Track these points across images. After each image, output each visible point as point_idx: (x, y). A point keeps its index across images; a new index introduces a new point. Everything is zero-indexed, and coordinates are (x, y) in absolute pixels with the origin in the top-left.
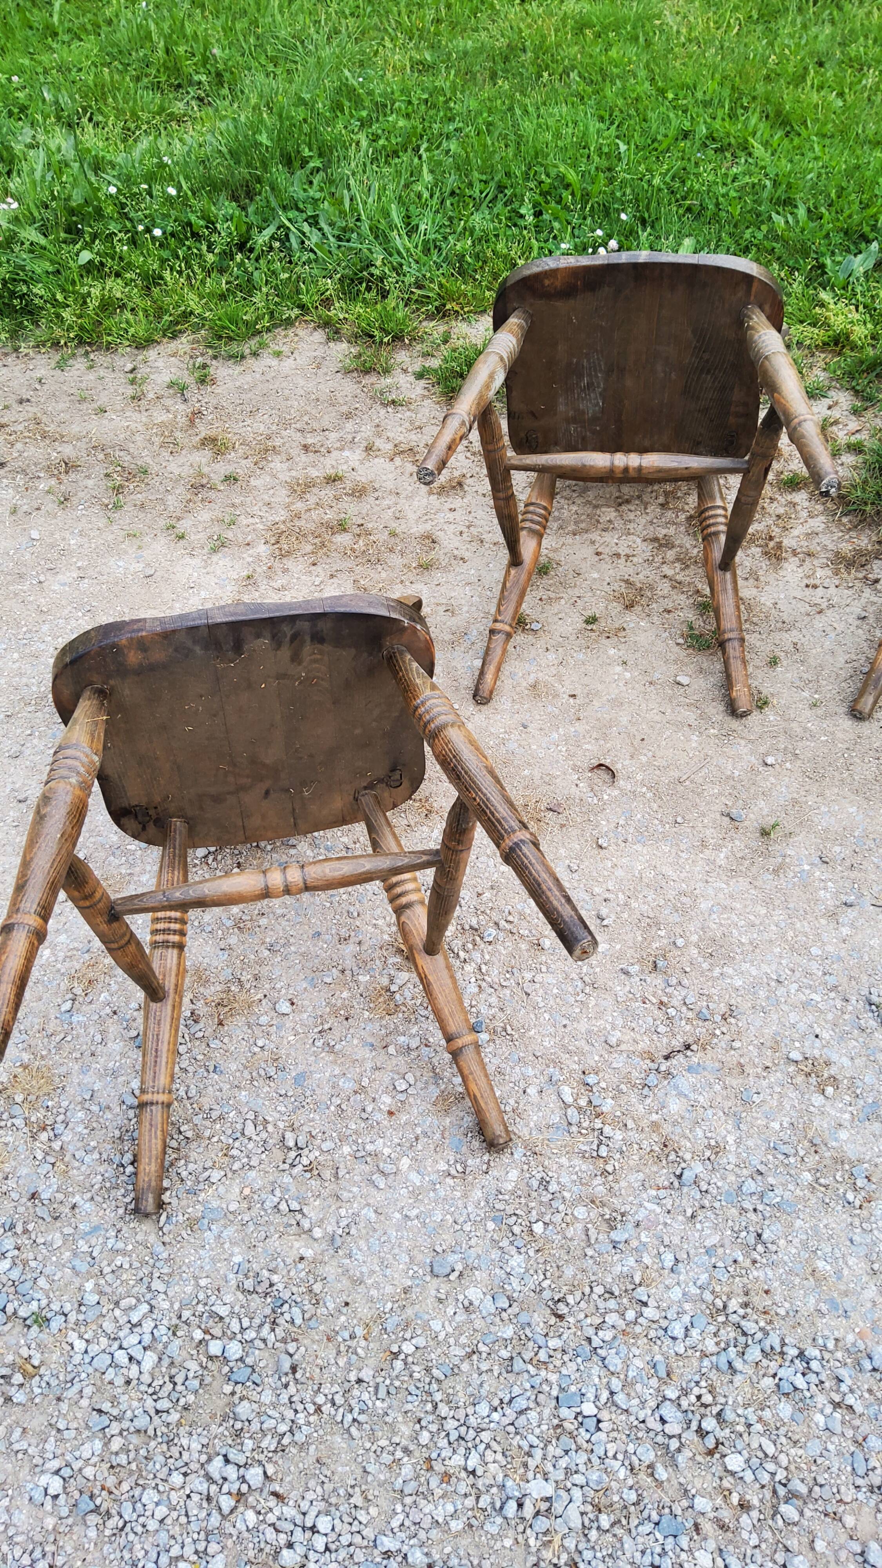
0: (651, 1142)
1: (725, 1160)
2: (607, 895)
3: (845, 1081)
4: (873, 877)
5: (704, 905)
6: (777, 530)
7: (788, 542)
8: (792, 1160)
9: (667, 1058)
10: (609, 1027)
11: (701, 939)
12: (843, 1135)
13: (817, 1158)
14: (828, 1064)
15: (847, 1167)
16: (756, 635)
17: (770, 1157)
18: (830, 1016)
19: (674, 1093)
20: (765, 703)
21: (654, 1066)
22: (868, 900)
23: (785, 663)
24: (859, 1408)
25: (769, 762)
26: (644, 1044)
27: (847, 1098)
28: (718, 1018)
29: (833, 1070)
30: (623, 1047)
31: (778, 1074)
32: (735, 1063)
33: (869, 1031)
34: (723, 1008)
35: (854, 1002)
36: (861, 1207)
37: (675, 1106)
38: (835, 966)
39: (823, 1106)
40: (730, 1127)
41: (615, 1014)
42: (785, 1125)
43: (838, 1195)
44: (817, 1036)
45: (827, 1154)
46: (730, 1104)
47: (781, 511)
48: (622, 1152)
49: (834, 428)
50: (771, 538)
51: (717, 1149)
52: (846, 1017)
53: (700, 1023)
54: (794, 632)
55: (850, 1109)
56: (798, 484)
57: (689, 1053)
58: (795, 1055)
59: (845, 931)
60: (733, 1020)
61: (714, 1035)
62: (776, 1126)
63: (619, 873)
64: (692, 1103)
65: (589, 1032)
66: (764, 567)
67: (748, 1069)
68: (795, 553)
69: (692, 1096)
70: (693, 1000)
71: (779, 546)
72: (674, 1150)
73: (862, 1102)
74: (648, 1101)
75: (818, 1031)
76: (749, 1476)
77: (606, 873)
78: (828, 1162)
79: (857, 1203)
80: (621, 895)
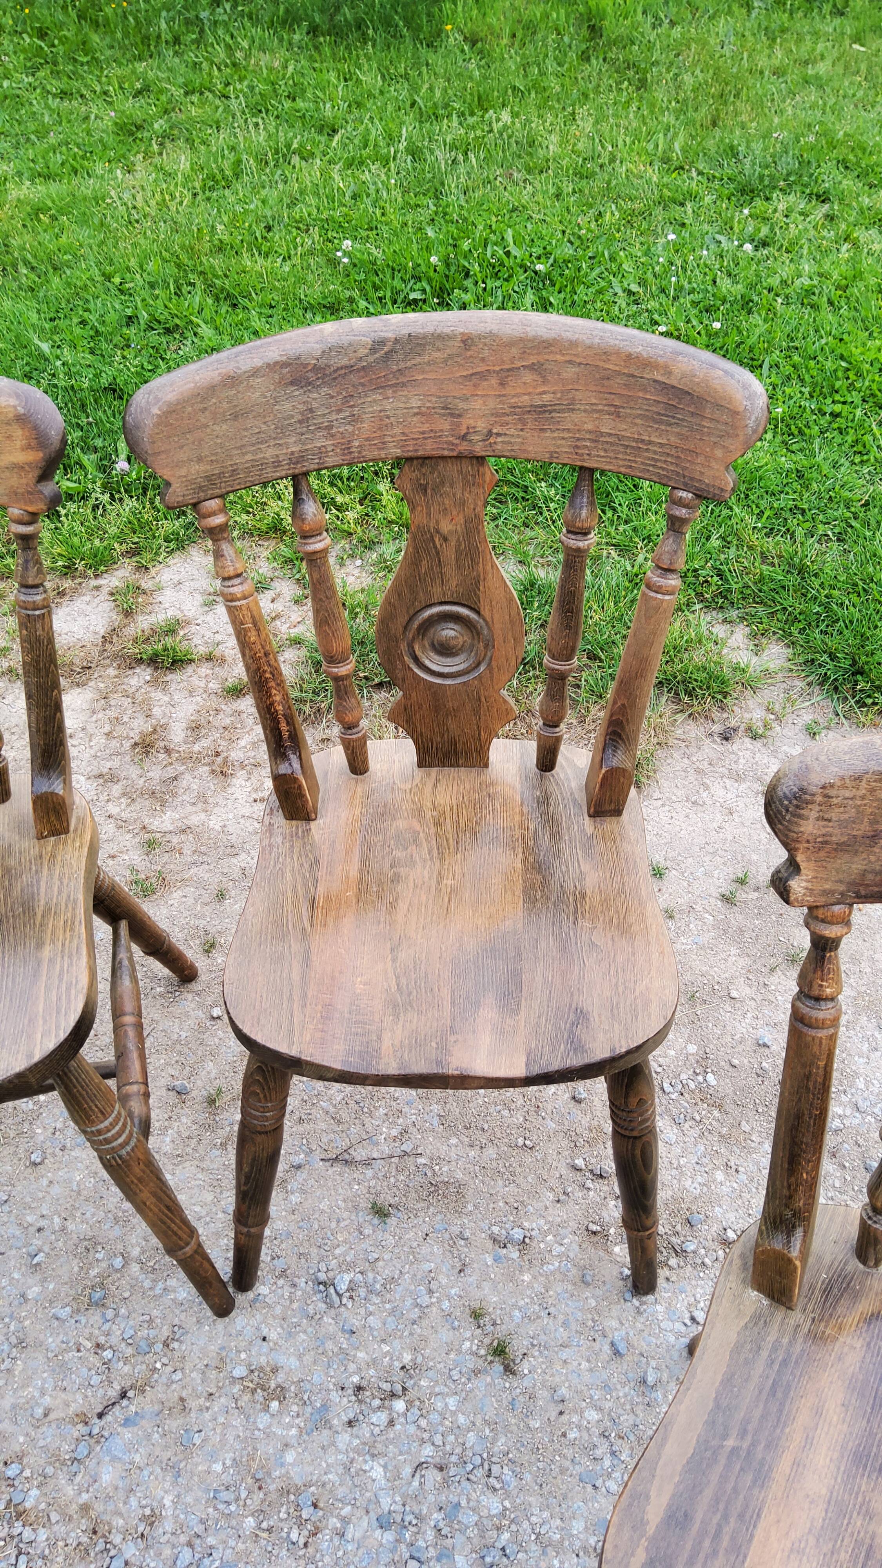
0: (77, 1534)
1: (161, 1531)
2: (42, 1223)
3: (293, 1388)
4: (323, 1126)
6: (223, 743)
7: (236, 755)
8: (233, 1508)
9: (100, 1416)
10: (37, 1394)
11: (143, 1252)
12: (290, 1457)
13: (261, 1495)
14: (275, 1370)
15: (292, 1497)
16: (205, 866)
17: (211, 1510)
18: (278, 1310)
19: (107, 1459)
20: (212, 946)
21: (84, 1430)
22: (318, 1154)
23: (233, 893)
25: (215, 1015)
26: (77, 1405)
27: (295, 1408)
28: (159, 1347)
29: (281, 1377)
30: (52, 1416)
31: (223, 1400)
32: (176, 1398)
33: (318, 1316)
34: (166, 1332)
35: (303, 1285)
36: (306, 1545)
37: (108, 1476)
38: (283, 1246)
39: (269, 1427)
40: (167, 1485)
41: (45, 1375)
42: (228, 1463)
43: (282, 1537)
44: (264, 1339)
45: (272, 1487)
46: (169, 1454)
47: (227, 721)
48: (44, 1557)
49: (278, 622)
50: (217, 754)
51: (152, 1520)
52: (295, 1306)
53: (140, 1358)
54: (243, 856)
55: (297, 1421)
56: (241, 690)
57: (125, 1402)
58: (241, 1371)
59: (295, 1198)
60: (175, 1345)
61: (155, 1369)
62: (218, 1467)
63: (56, 1190)
64: (128, 1466)
65: (14, 1407)
66: (212, 788)
67: (193, 1404)
68: (243, 766)
69: (126, 1458)
70: (132, 1332)
71: (225, 762)
72: (104, 1536)
73: (309, 1409)
74: (78, 1478)
75: (265, 1332)
77: (40, 1195)
78: (273, 1496)
79: (302, 1541)
80: (56, 1220)
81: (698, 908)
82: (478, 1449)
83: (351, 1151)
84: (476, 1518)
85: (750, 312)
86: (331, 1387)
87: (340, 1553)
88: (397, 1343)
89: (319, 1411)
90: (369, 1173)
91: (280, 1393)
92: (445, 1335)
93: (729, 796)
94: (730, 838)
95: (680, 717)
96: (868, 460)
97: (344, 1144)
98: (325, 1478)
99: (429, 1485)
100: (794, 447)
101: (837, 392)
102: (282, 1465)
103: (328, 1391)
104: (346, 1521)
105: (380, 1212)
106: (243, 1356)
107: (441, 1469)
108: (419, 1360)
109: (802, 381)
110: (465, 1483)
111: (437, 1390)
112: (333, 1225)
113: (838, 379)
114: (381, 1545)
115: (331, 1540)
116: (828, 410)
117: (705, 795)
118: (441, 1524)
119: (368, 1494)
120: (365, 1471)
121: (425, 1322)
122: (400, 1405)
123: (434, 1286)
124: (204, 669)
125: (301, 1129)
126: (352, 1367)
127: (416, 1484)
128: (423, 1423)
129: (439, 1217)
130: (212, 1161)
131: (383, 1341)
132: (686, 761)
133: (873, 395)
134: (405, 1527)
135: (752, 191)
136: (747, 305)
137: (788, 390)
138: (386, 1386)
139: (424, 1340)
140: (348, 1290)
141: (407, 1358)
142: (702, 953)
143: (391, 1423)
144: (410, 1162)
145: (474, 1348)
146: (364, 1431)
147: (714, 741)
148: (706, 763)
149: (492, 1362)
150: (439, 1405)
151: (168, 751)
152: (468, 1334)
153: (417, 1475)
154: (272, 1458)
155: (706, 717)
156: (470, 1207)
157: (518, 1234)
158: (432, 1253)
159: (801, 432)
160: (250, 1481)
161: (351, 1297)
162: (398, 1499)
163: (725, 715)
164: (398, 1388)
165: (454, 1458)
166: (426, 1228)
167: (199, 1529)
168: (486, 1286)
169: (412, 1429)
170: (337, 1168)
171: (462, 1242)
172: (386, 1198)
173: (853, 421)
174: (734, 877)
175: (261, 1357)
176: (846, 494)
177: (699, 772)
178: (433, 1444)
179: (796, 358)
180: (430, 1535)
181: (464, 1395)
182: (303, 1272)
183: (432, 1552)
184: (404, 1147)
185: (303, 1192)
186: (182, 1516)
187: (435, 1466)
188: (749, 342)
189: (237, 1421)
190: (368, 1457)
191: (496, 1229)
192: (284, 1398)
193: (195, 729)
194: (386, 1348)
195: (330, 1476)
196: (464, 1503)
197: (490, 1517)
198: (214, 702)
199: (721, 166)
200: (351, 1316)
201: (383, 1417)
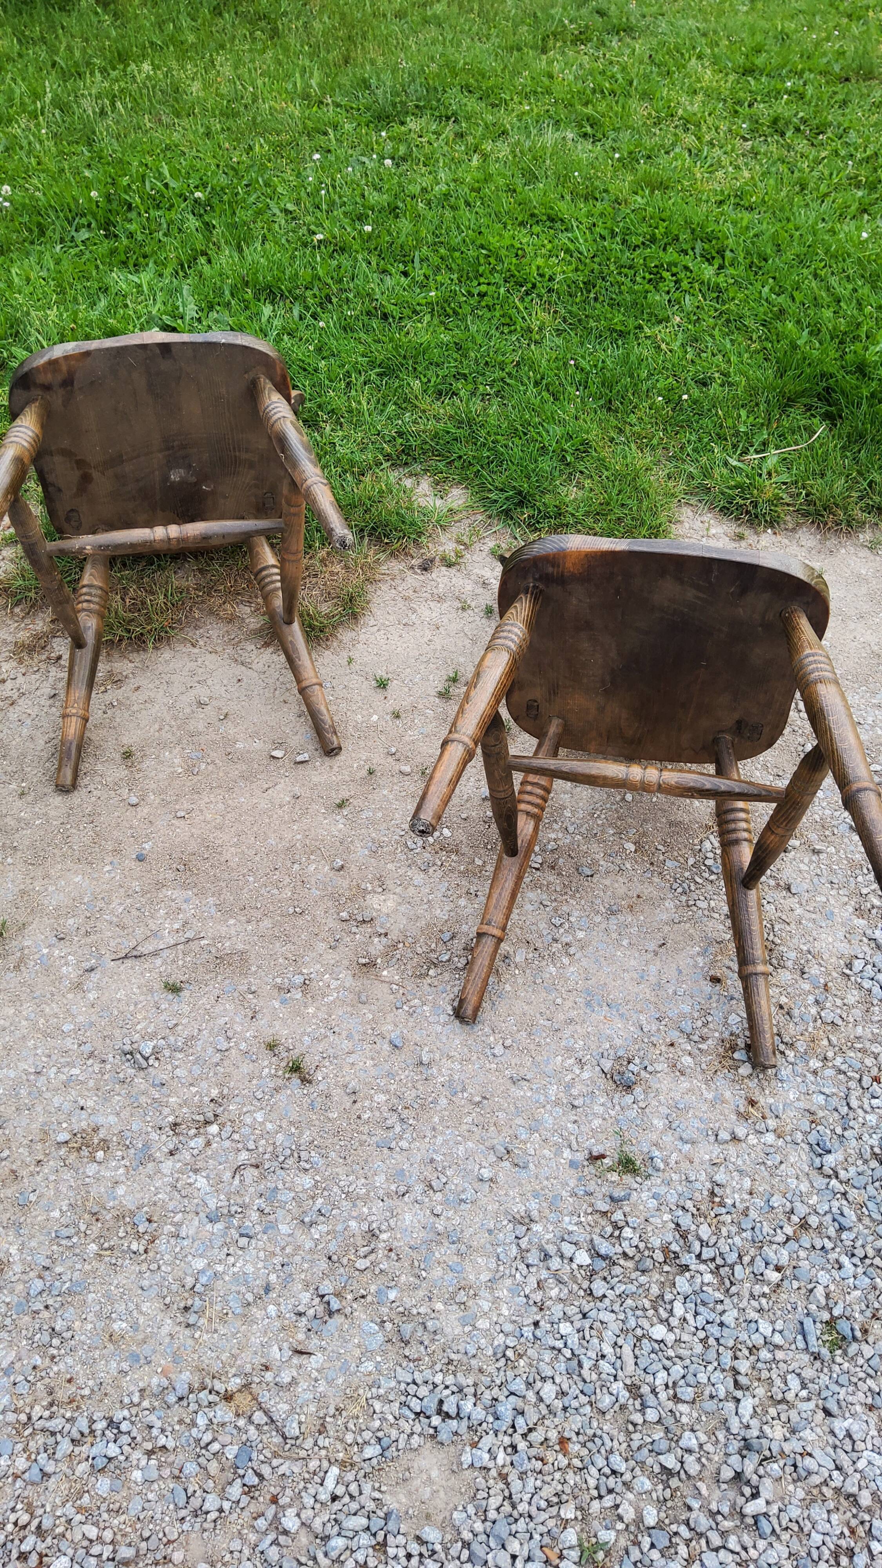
81: (420, 706)
82: (287, 1144)
83: (139, 948)
84: (292, 1194)
85: (397, 217)
86: (150, 1129)
87: (178, 1249)
88: (204, 1085)
89: (142, 1150)
90: (159, 962)
91: (105, 1145)
92: (246, 1068)
93: (434, 615)
94: (439, 648)
95: (382, 556)
96: (515, 330)
97: (132, 945)
98: (156, 1198)
99: (248, 1180)
100: (451, 326)
101: (481, 276)
102: (115, 1198)
103: (147, 1133)
104: (178, 1225)
105: (174, 989)
106: (64, 1125)
107: (257, 1167)
108: (226, 1092)
109: (450, 269)
110: (279, 1172)
111: (245, 1110)
112: (132, 1008)
113: (480, 265)
114: (213, 1234)
115: (168, 1242)
116: (476, 291)
117: (414, 617)
118: (263, 1206)
119: (196, 1201)
120: (190, 1184)
121: (226, 1063)
122: (214, 1129)
123: (230, 1034)
125: (89, 940)
126: (166, 1111)
127: (236, 1182)
128: (236, 1137)
129: (227, 982)
130: (8, 983)
131: (191, 1085)
132: (393, 591)
133: (512, 276)
134: (232, 1216)
135: (388, 117)
136: (393, 211)
137: (439, 278)
138: (201, 1118)
139: (228, 1075)
140: (152, 1054)
141: (214, 1093)
142: (428, 739)
143: (208, 1144)
144: (194, 945)
145: (273, 1071)
146: (186, 1156)
147: (416, 573)
148: (411, 592)
149: (289, 1078)
150: (248, 1120)
152: (266, 1063)
153: (237, 1176)
154: (105, 1196)
155: (406, 554)
156: (254, 969)
157: (298, 980)
158: (225, 1010)
159: (455, 313)
160: (87, 1216)
161: (157, 1059)
162: (222, 1197)
163: (422, 551)
164: (210, 1115)
165: (267, 1156)
166: (217, 992)
167: (47, 1263)
168: (277, 1024)
169: (227, 1143)
170: (129, 963)
171: (251, 996)
172: (177, 977)
173: (498, 298)
174: (446, 677)
175: (81, 1122)
176: (501, 358)
177: (405, 599)
178: (248, 1150)
179: (442, 251)
180: (255, 1216)
181: (269, 1108)
182: (110, 1050)
183: (258, 1228)
184: (188, 935)
185: (98, 988)
186: (29, 1258)
187: (252, 1165)
188: (400, 241)
189: (67, 1175)
190: (191, 1174)
191: (279, 980)
192: (108, 1148)
194: (194, 1089)
195: (160, 1196)
196: (280, 1186)
197: (305, 1191)
199: (357, 98)
200: (159, 1072)
201: (200, 1141)
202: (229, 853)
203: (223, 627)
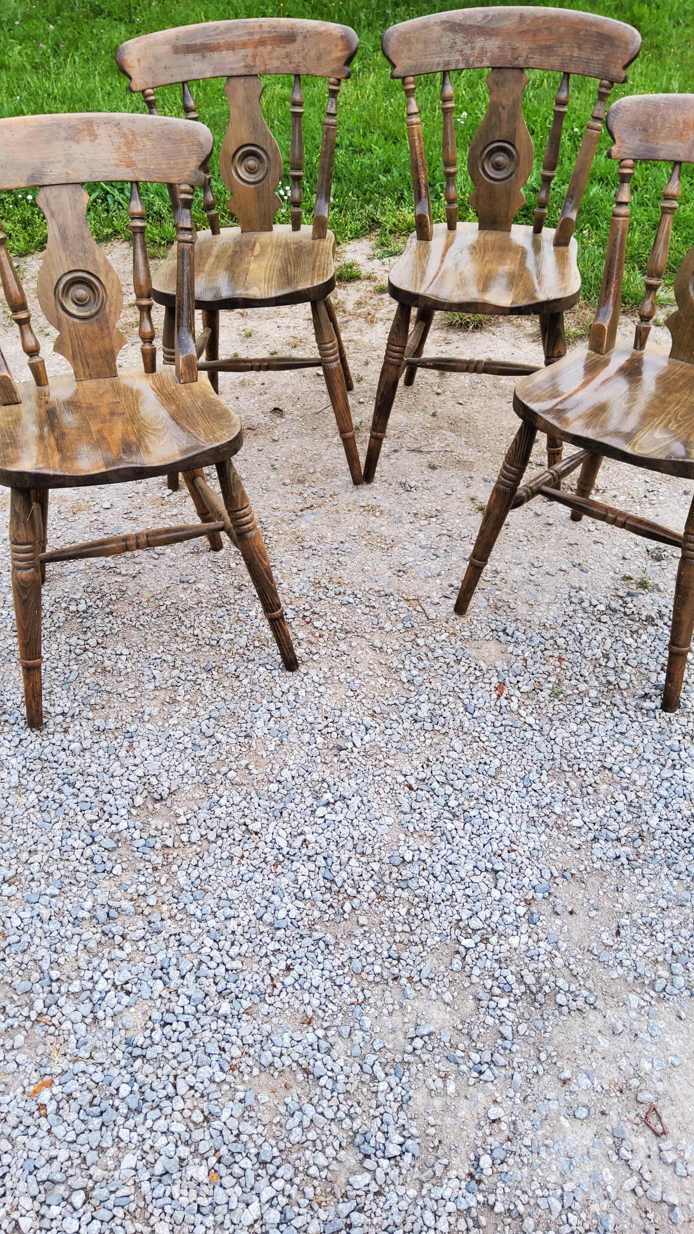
0: (291, 538)
1: (326, 540)
2: (277, 458)
3: (386, 511)
4: (409, 439)
5: (325, 458)
6: (373, 310)
9: (301, 511)
10: (274, 503)
11: (322, 470)
12: (383, 528)
13: (370, 536)
14: (379, 506)
15: (383, 538)
18: (382, 491)
19: (304, 521)
20: (361, 379)
21: (294, 513)
22: (405, 448)
24: (377, 606)
25: (361, 401)
26: (291, 507)
27: (386, 516)
29: (381, 508)
30: (280, 509)
31: (355, 512)
32: (335, 510)
33: (400, 493)
35: (394, 484)
37: (304, 526)
38: (386, 474)
39: (375, 520)
40: (330, 530)
41: (277, 499)
42: (356, 527)
43: (377, 547)
44: (374, 497)
45: (375, 535)
46: (330, 523)
47: (376, 302)
50: (369, 314)
51: (323, 537)
52: (390, 490)
53: (319, 498)
55: (387, 520)
56: (384, 291)
57: (312, 508)
58: (363, 504)
59: (393, 461)
60: (335, 496)
61: (326, 502)
62: (351, 528)
63: (283, 450)
65: (264, 505)
66: (365, 326)
67: (340, 511)
69: (312, 522)
70: (317, 491)
71: (373, 317)
72: (302, 539)
73: (393, 517)
74: (291, 525)
76: (324, 628)
77: (277, 450)
79: (386, 548)
80: (283, 458)
82: (467, 533)
83: (421, 449)
84: (463, 549)
87: (402, 552)
88: (435, 504)
89: (397, 518)
90: (429, 456)
92: (457, 503)
97: (418, 447)
99: (444, 540)
102: (379, 530)
103: (402, 513)
104: (406, 545)
105: (433, 468)
106: (365, 501)
107: (450, 536)
108: (444, 509)
110: (459, 541)
111: (451, 517)
112: (410, 469)
114: (420, 552)
115: (399, 549)
118: (447, 549)
119: (416, 540)
120: (416, 534)
121: (449, 499)
122: (434, 519)
123: (455, 490)
124: (366, 283)
125: (398, 440)
126: (413, 508)
127: (438, 539)
128: (443, 524)
129: (460, 471)
134: (432, 549)
138: (428, 514)
139: (448, 504)
140: (414, 487)
141: (439, 508)
143: (429, 524)
144: (449, 454)
145: (470, 508)
146: (417, 525)
149: (477, 512)
150: (451, 521)
151: (344, 311)
152: (468, 504)
154: (375, 528)
156: (475, 470)
158: (455, 481)
160: (365, 532)
161: (416, 489)
162: (429, 542)
164: (434, 515)
165: (455, 534)
166: (453, 474)
167: (343, 541)
168: (479, 492)
169: (438, 526)
170: (414, 453)
171: (470, 479)
172: (436, 464)
175: (373, 502)
178: (447, 530)
180: (442, 551)
181: (463, 519)
182: (395, 481)
183: (442, 555)
184: (447, 449)
185: (397, 459)
186: (335, 537)
187: (447, 535)
189: (361, 517)
190: (417, 531)
191: (486, 477)
192: (382, 513)
193: (359, 304)
194: (429, 504)
195: (400, 534)
196: (458, 545)
197: (469, 550)
198: (370, 295)
200: (414, 494)
201: (426, 522)
202: (480, 424)
203: (513, 329)
